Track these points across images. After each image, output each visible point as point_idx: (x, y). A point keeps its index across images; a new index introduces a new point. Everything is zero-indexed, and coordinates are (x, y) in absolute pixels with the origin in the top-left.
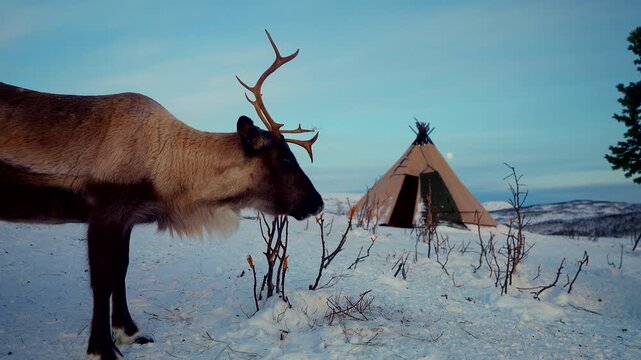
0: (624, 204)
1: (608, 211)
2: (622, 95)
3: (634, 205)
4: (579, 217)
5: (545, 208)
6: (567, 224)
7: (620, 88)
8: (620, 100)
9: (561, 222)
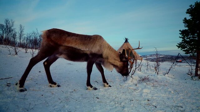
0: (164, 55)
1: (161, 56)
2: (180, 32)
3: (167, 55)
4: (155, 58)
5: (148, 56)
6: (152, 59)
7: (180, 31)
8: (180, 33)
9: (151, 59)
